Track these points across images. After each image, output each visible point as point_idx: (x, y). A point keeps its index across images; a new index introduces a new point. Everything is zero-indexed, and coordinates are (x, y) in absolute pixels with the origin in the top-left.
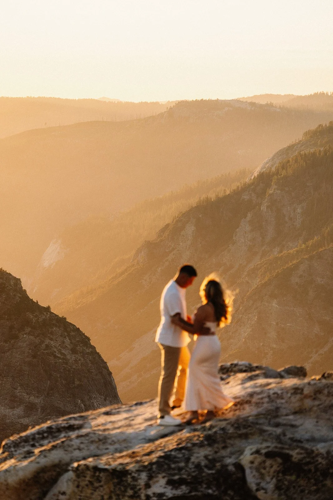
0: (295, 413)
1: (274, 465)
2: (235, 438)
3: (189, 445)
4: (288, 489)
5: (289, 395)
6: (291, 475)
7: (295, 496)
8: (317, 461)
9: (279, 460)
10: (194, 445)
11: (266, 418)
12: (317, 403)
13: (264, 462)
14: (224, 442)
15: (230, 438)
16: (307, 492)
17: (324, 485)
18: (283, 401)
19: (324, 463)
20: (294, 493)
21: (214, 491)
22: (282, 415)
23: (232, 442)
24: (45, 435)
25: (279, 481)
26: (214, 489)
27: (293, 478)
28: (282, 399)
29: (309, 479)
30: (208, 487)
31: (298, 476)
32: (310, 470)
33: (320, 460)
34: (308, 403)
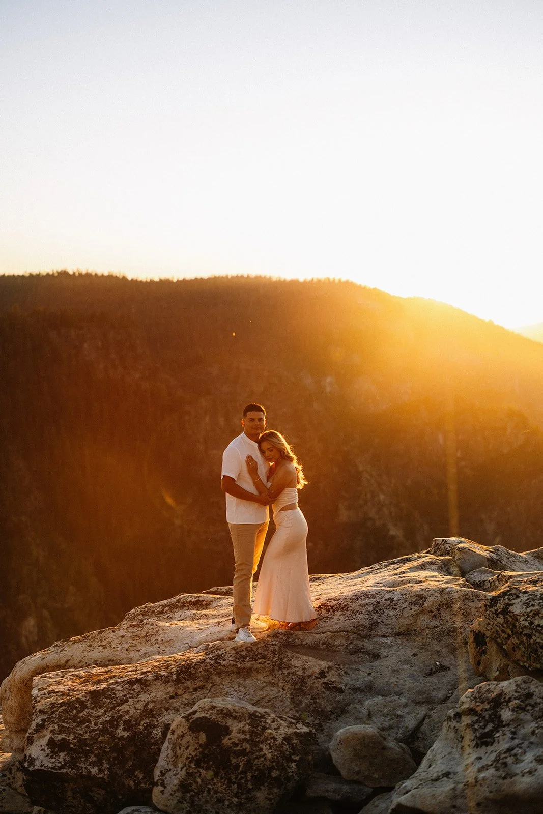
0: (398, 634)
1: (192, 744)
2: (229, 673)
3: (150, 677)
4: (200, 791)
5: (406, 605)
6: (207, 769)
7: (208, 807)
8: (261, 750)
9: (203, 737)
10: (157, 677)
11: (347, 638)
12: (435, 623)
13: (183, 736)
14: (207, 678)
15: (219, 674)
16: (227, 803)
17: (251, 800)
18: (392, 613)
19: (269, 756)
20: (207, 802)
21: (101, 771)
22: (378, 636)
23: (218, 680)
24: (167, 608)
25: (189, 774)
26: (106, 765)
27: (209, 774)
28: (394, 609)
29: (230, 782)
30: (98, 763)
31: (216, 774)
32: (237, 767)
33: (265, 748)
34: (425, 620)
